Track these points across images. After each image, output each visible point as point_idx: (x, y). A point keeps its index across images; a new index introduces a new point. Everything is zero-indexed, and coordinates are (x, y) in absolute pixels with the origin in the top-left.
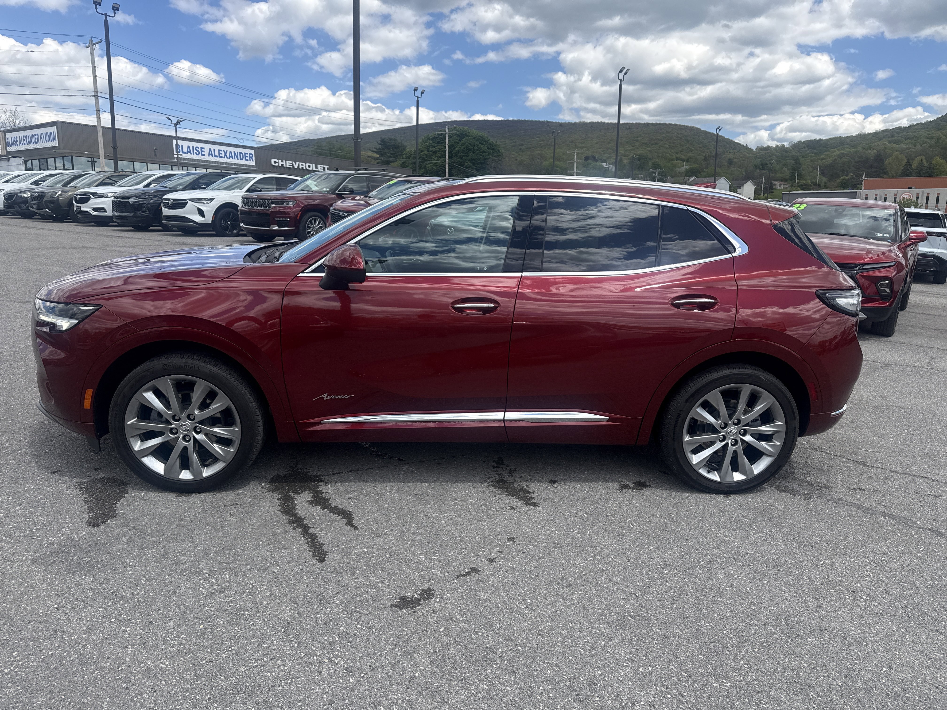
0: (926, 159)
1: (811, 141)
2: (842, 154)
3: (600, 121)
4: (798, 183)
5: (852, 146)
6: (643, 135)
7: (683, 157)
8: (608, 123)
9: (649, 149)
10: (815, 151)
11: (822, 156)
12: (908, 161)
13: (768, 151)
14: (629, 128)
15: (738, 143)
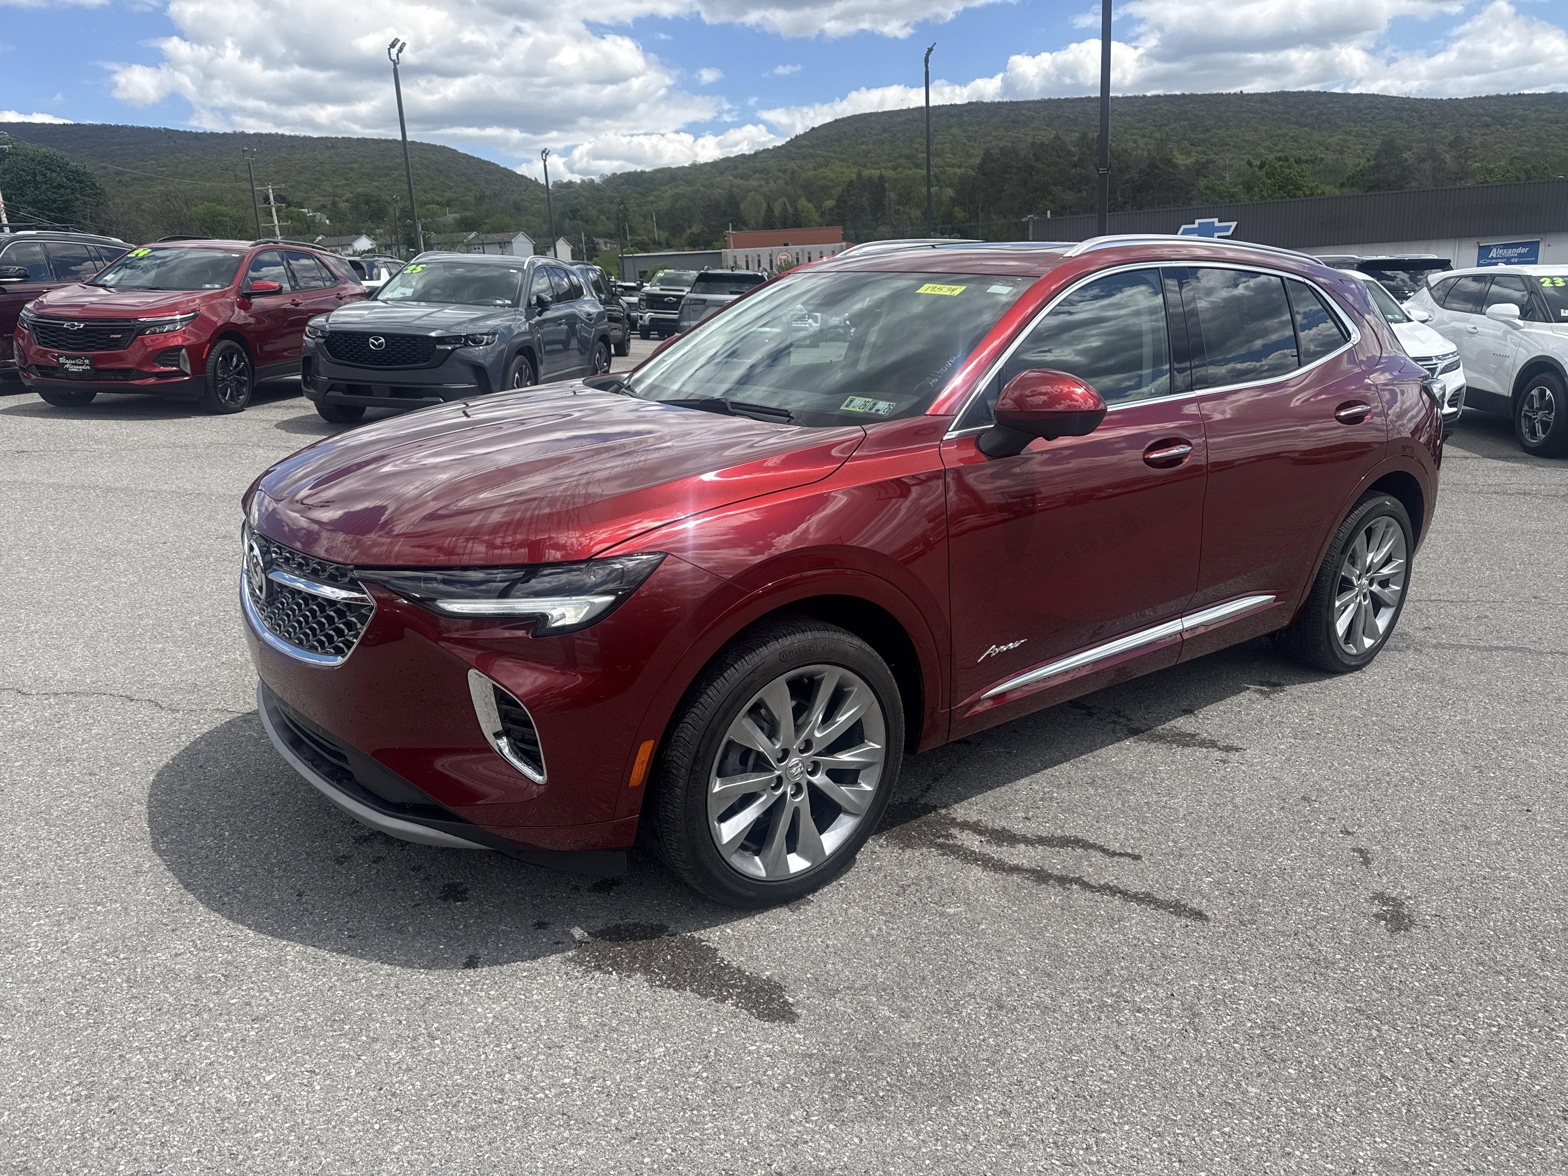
0: (789, 201)
1: (629, 173)
2: (678, 194)
3: (273, 132)
4: (631, 241)
5: (689, 183)
6: (360, 159)
7: (440, 199)
8: (290, 136)
9: (376, 184)
10: (639, 189)
11: (651, 198)
12: (769, 205)
13: (572, 190)
14: (333, 147)
15: (522, 176)
